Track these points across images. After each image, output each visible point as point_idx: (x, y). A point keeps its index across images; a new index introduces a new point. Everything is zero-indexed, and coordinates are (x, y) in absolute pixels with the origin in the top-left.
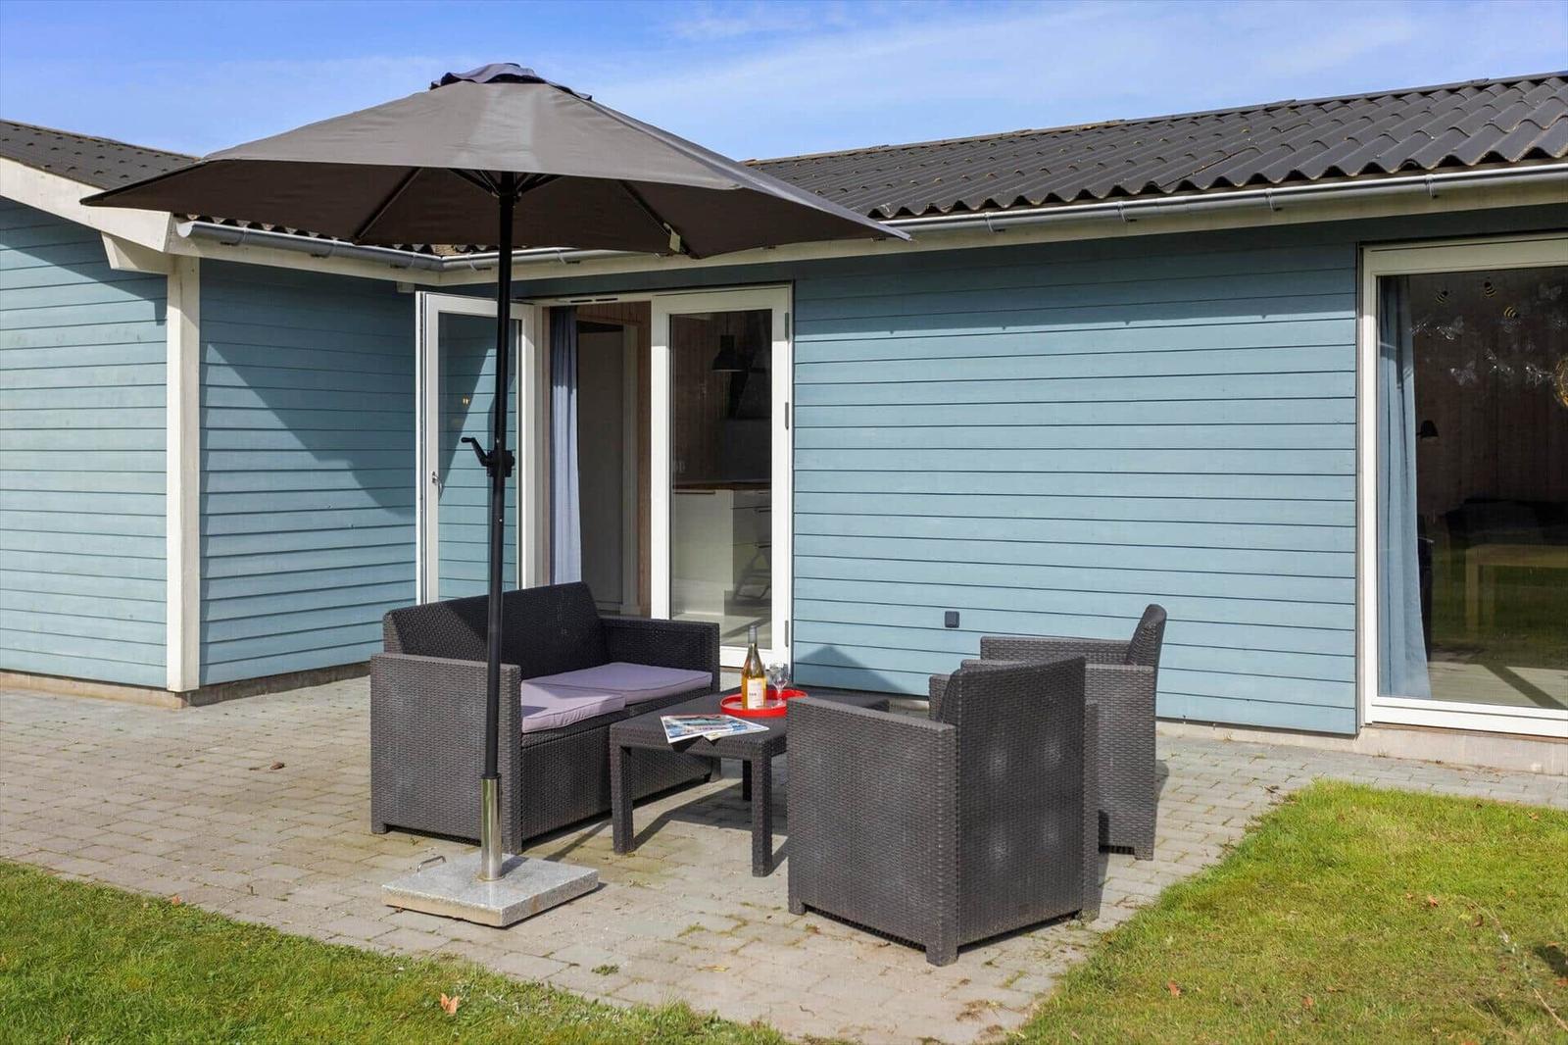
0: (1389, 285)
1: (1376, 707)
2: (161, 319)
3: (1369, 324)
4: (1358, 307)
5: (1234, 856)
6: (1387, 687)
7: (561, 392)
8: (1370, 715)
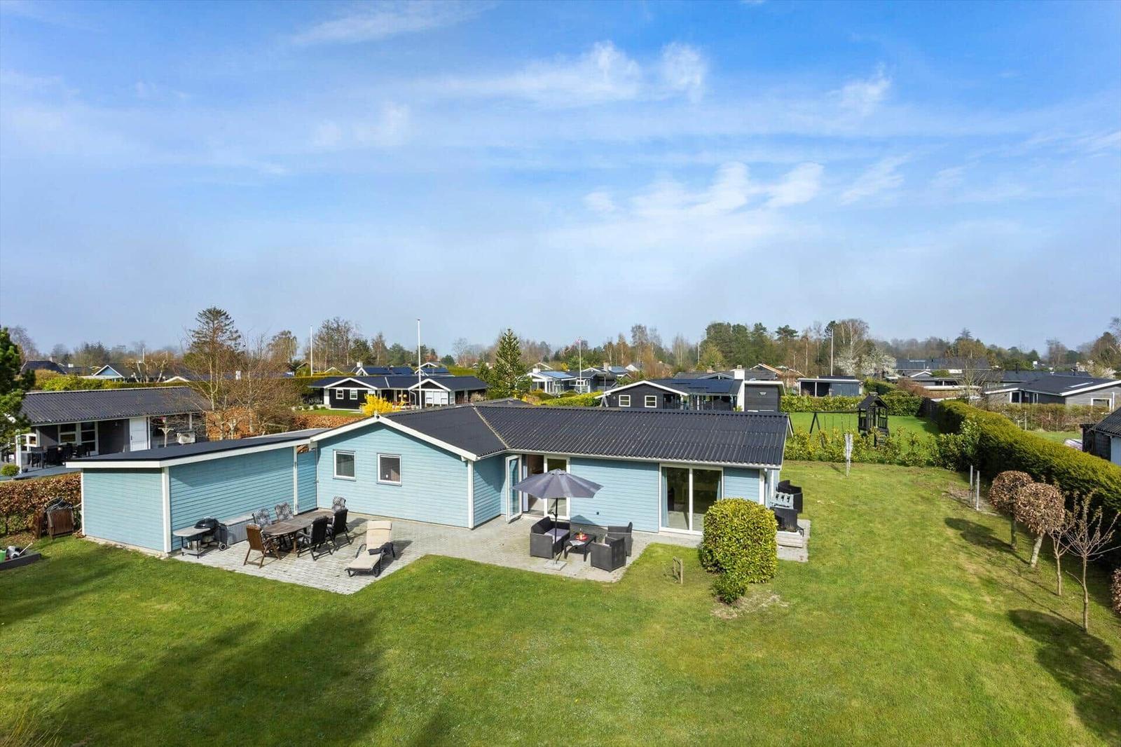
0: (663, 468)
1: (661, 529)
2: (467, 466)
3: (660, 473)
4: (658, 470)
5: (641, 556)
6: (662, 526)
7: (524, 467)
8: (660, 530)
